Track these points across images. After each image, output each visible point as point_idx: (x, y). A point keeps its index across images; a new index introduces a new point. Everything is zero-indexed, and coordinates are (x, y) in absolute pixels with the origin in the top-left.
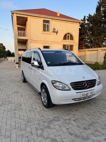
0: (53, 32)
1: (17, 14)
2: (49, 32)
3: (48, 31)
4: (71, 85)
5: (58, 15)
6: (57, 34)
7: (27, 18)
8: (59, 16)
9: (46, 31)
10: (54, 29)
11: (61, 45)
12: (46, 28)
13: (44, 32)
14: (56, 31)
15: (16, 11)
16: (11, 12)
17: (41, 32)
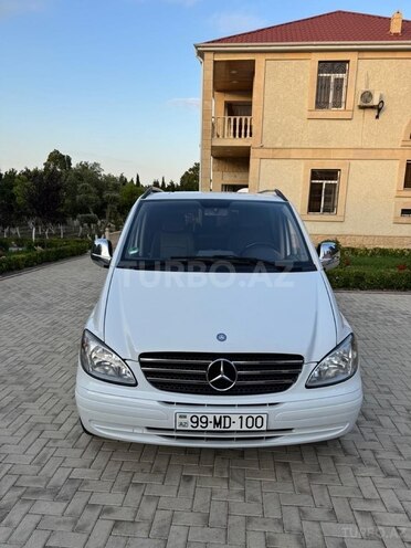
0: (361, 108)
1: (215, 52)
2: (343, 108)
3: (337, 104)
4: (143, 364)
5: (396, 28)
6: (377, 117)
7: (254, 61)
8: (396, 35)
9: (330, 105)
10: (367, 96)
11: (397, 163)
12: (331, 93)
13: (321, 113)
14: (375, 102)
15: (213, 42)
16: (196, 47)
17: (307, 114)
